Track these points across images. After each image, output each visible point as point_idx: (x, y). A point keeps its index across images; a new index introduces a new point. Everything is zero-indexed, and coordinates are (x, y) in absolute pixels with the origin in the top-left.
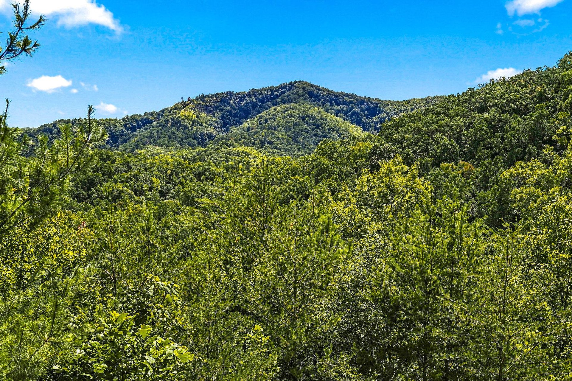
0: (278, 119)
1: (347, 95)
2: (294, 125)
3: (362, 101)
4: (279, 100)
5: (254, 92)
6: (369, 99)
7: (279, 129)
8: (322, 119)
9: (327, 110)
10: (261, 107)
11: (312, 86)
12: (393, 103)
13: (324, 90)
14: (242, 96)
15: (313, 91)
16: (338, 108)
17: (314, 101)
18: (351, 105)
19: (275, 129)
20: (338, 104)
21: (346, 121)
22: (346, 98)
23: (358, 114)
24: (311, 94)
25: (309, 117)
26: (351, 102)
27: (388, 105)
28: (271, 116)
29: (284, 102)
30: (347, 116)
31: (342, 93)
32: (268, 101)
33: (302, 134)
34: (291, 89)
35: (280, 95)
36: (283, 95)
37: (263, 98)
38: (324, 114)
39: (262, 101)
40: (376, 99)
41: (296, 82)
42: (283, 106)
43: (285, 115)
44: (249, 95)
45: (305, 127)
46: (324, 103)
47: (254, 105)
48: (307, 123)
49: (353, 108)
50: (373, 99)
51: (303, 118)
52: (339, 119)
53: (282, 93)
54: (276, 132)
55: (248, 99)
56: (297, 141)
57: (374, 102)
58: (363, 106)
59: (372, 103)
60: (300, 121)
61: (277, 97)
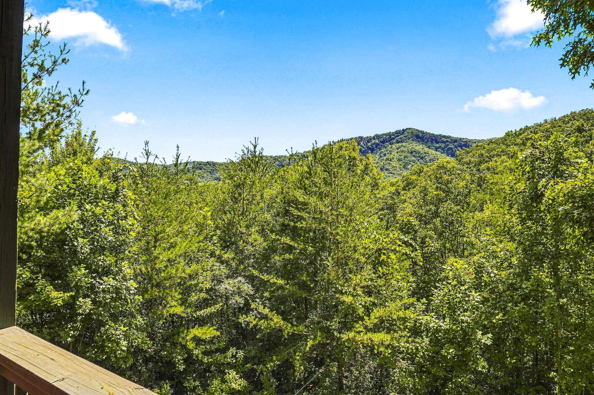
0: (393, 153)
1: (444, 136)
2: (404, 157)
3: (455, 141)
4: (394, 141)
5: (377, 137)
6: (461, 139)
7: (393, 160)
8: (425, 153)
9: (429, 147)
10: (382, 146)
11: (418, 131)
12: (479, 141)
13: (427, 133)
14: (369, 139)
15: (419, 134)
16: (438, 145)
17: (419, 141)
18: (447, 143)
19: (391, 160)
20: (437, 142)
21: (443, 154)
22: (443, 139)
23: (452, 149)
24: (417, 136)
25: (415, 152)
26: (447, 141)
27: (475, 143)
28: (388, 152)
29: (398, 142)
30: (444, 151)
31: (440, 135)
32: (387, 142)
33: (410, 164)
34: (403, 134)
35: (395, 138)
36: (397, 138)
37: (384, 140)
38: (426, 150)
39: (383, 142)
40: (466, 138)
41: (407, 129)
42: (397, 145)
43: (398, 151)
44: (374, 138)
45: (413, 158)
46: (427, 142)
47: (377, 145)
48: (414, 156)
49: (448, 145)
50: (464, 139)
51: (412, 153)
52: (437, 153)
53: (397, 136)
54: (391, 162)
55: (373, 141)
56: (407, 169)
57: (464, 141)
58: (456, 144)
59: (463, 141)
60: (409, 155)
61: (393, 139)
